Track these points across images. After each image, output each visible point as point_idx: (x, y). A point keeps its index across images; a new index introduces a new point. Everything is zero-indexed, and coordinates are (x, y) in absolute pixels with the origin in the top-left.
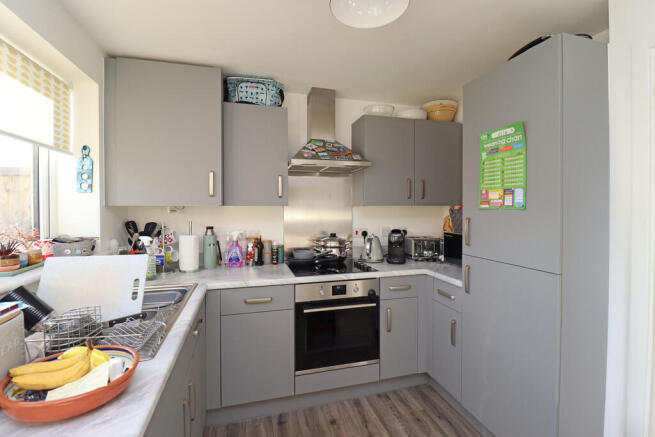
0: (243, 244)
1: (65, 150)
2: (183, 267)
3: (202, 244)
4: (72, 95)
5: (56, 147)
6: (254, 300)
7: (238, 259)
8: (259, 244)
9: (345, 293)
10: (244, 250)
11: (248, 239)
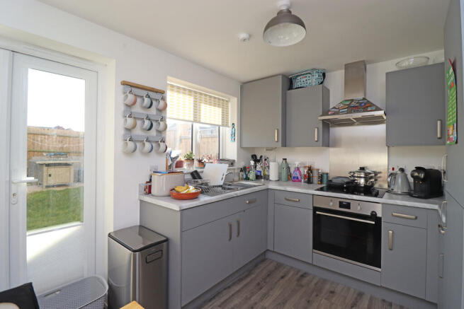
0: (301, 170)
1: (227, 126)
2: (271, 179)
3: (280, 168)
4: (230, 104)
5: (223, 125)
6: (291, 198)
7: (298, 178)
8: (310, 169)
9: (349, 208)
10: (302, 174)
11: (305, 167)
